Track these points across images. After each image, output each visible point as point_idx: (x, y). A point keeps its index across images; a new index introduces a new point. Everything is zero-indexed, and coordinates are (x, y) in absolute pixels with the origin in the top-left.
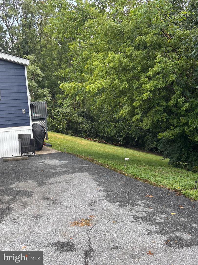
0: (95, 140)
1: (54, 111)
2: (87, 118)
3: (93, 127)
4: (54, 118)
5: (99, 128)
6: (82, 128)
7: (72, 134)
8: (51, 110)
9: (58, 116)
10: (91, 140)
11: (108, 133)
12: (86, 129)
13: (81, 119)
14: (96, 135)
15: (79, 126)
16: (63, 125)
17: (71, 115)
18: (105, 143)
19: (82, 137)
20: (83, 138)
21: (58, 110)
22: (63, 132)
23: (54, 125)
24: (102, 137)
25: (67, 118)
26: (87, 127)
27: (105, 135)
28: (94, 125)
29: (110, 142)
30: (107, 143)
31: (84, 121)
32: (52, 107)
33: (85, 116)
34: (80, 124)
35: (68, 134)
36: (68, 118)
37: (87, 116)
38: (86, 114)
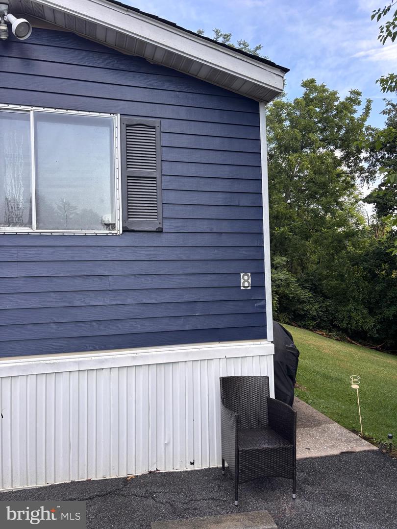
0: (330, 335)
2: (315, 292)
3: (327, 309)
5: (338, 311)
6: (307, 311)
10: (322, 335)
11: (357, 323)
12: (315, 313)
13: (305, 294)
14: (332, 324)
15: (301, 307)
17: (288, 285)
18: (349, 342)
19: (306, 327)
20: (308, 329)
24: (345, 331)
25: (279, 291)
26: (316, 310)
27: (351, 326)
28: (329, 306)
29: (360, 341)
30: (353, 342)
31: (311, 297)
33: (312, 288)
34: (303, 302)
37: (316, 288)
38: (313, 284)
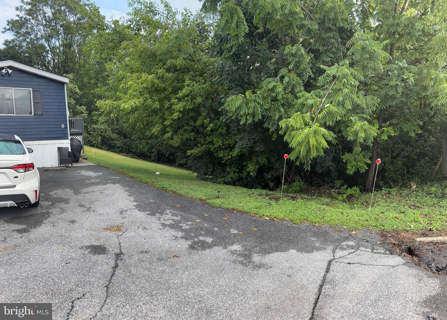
0: (127, 156)
1: (90, 127)
2: (120, 135)
3: (125, 143)
4: (90, 134)
5: (131, 144)
6: (115, 144)
7: (106, 149)
8: (87, 126)
9: (93, 131)
10: (123, 155)
11: (140, 149)
12: (119, 145)
13: (114, 136)
14: (129, 151)
15: (112, 142)
16: (98, 141)
17: (106, 132)
18: (137, 158)
19: (115, 152)
20: (116, 153)
21: (94, 126)
22: (97, 147)
23: (90, 140)
24: (135, 153)
26: (120, 143)
27: (137, 151)
28: (127, 141)
29: (142, 158)
30: (139, 158)
31: (117, 138)
32: (88, 124)
33: (118, 133)
34: (113, 140)
35: (102, 149)
36: (103, 134)
37: (120, 133)
38: (119, 131)
